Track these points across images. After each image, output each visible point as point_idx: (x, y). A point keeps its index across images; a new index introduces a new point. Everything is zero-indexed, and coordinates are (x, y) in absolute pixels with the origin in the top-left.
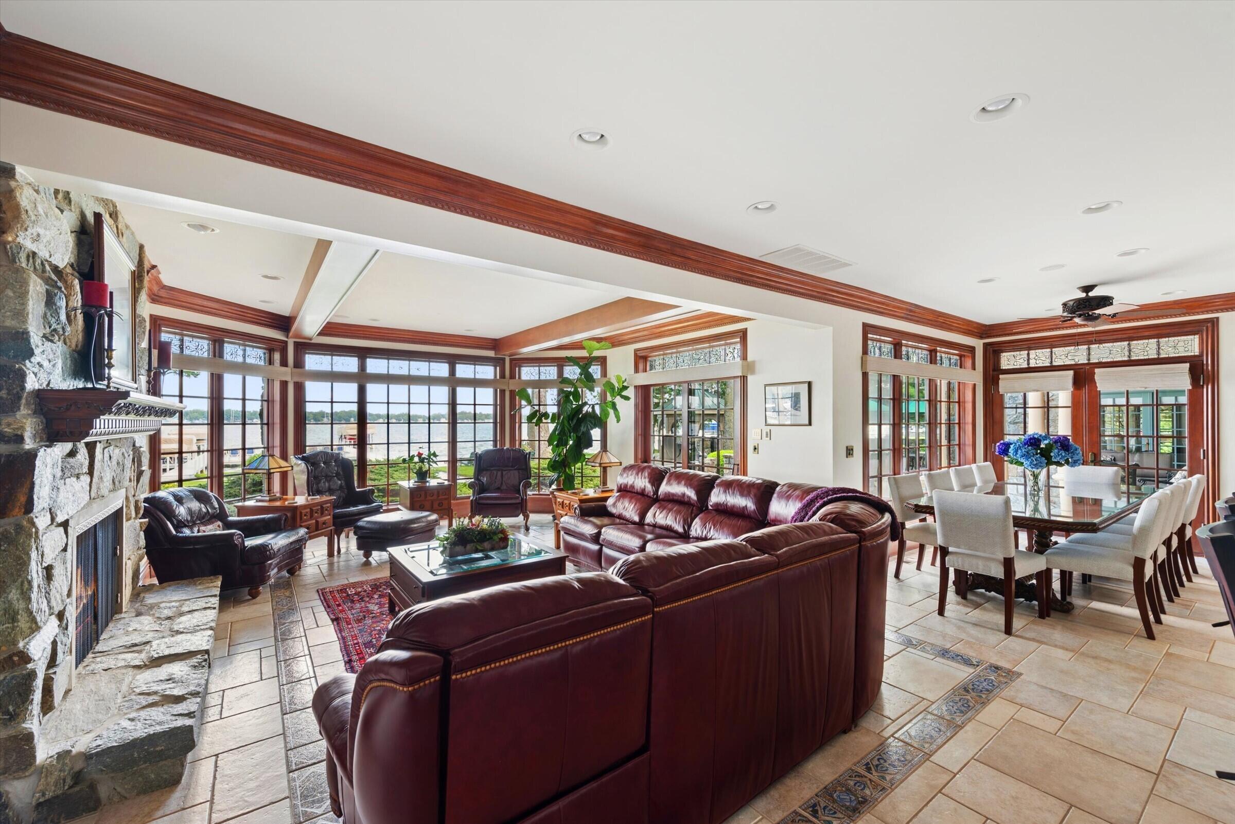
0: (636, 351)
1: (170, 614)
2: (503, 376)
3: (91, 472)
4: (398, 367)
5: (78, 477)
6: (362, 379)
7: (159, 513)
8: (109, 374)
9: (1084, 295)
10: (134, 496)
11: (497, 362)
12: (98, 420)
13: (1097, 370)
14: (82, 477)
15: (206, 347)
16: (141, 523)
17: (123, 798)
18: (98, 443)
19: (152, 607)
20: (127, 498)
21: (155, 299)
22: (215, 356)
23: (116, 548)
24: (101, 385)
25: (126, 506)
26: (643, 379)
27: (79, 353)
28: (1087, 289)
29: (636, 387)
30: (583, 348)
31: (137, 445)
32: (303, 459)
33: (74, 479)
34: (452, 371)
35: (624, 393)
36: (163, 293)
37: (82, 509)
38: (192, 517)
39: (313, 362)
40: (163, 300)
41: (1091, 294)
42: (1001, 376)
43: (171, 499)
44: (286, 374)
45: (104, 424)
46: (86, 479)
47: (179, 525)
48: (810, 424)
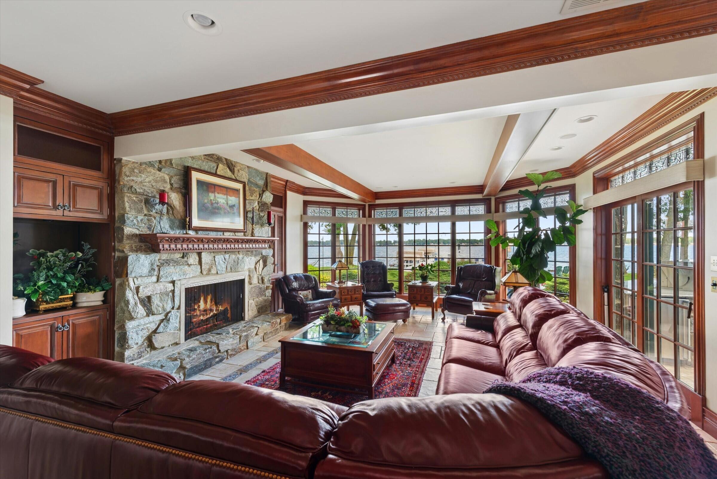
0: (594, 174)
2: (490, 211)
3: (200, 264)
4: (421, 212)
10: (260, 275)
11: (486, 201)
14: (192, 266)
15: (329, 212)
16: (267, 286)
18: (203, 253)
20: (249, 275)
21: (304, 194)
22: (332, 215)
23: (240, 295)
25: (248, 279)
26: (605, 199)
29: (594, 208)
31: (264, 254)
33: (185, 266)
34: (453, 212)
37: (191, 278)
40: (307, 193)
44: (364, 221)
46: (196, 267)
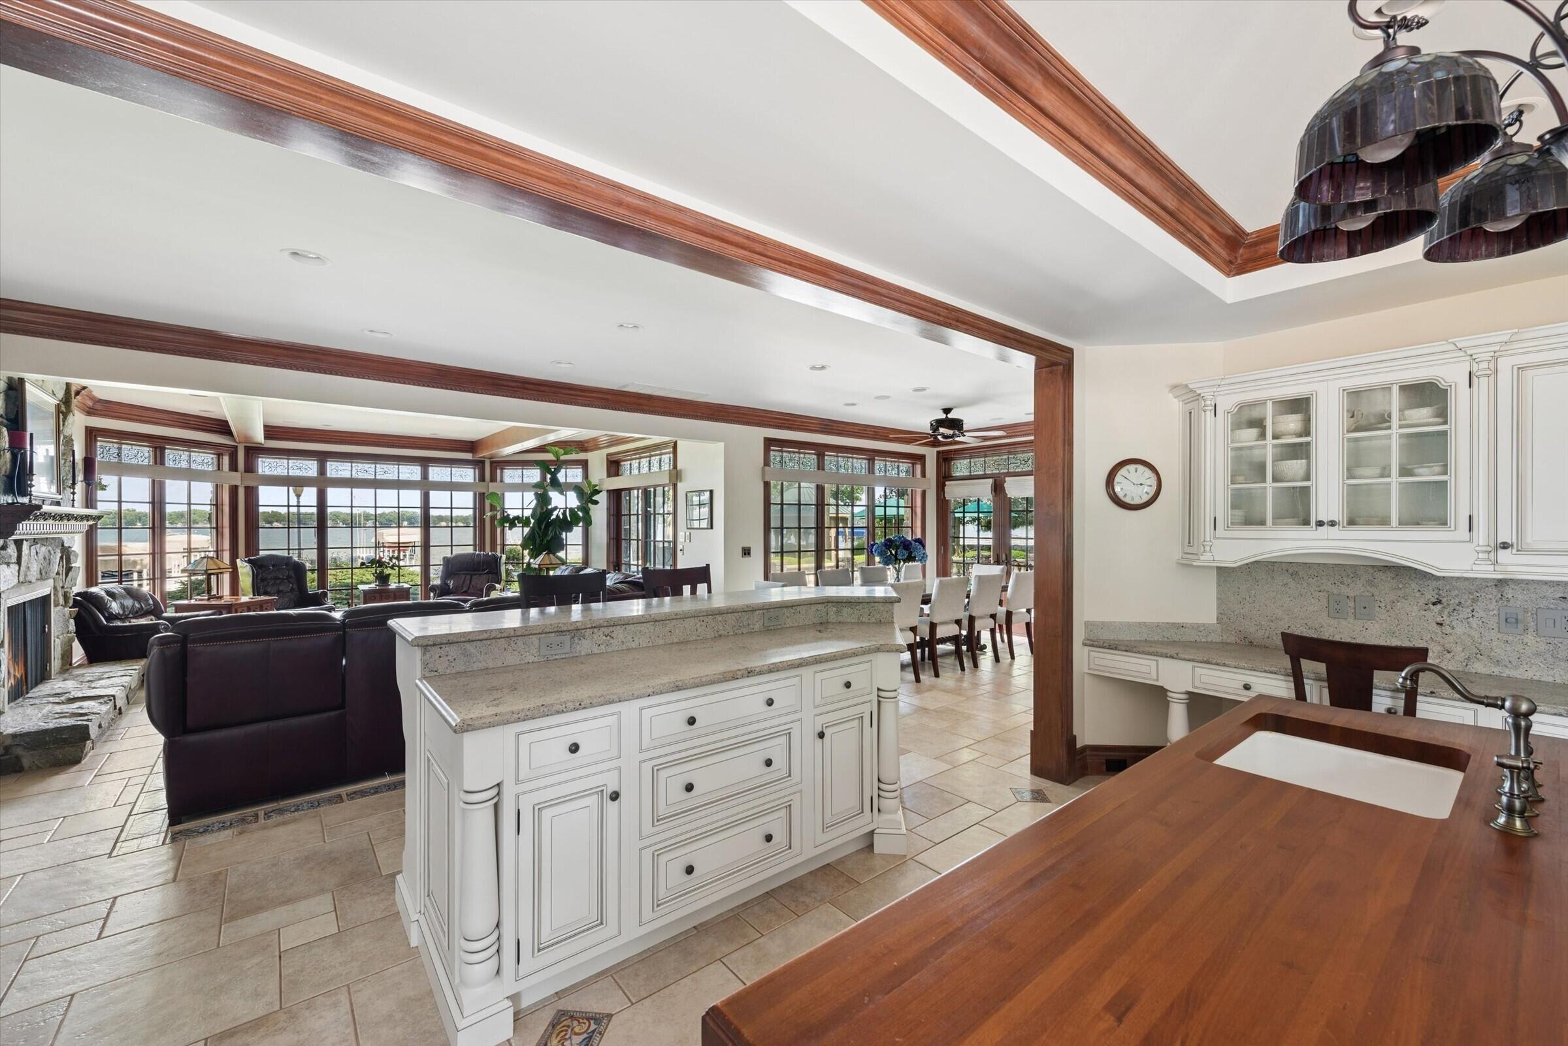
0: (608, 455)
1: (91, 679)
2: (482, 478)
3: (19, 562)
4: (364, 470)
5: (8, 564)
6: (322, 483)
7: (91, 606)
8: (31, 491)
9: (944, 416)
10: (63, 587)
11: (478, 464)
12: (21, 525)
13: (1007, 479)
14: (11, 566)
15: (147, 454)
16: (70, 611)
17: (38, 768)
18: (24, 542)
19: (77, 676)
20: (55, 588)
21: (90, 412)
22: (156, 463)
23: (44, 627)
24: (26, 500)
25: (54, 594)
26: (617, 483)
27: (7, 477)
28: (947, 411)
29: (608, 491)
30: (547, 451)
31: (66, 545)
32: (250, 561)
33: (6, 566)
34: (425, 475)
35: (595, 498)
36: (98, 406)
37: (12, 588)
38: (124, 611)
39: (265, 466)
40: (98, 412)
41: (950, 416)
42: (947, 483)
43: (103, 594)
44: (236, 478)
45: (25, 528)
46: (15, 567)
47: (112, 617)
48: (712, 528)
